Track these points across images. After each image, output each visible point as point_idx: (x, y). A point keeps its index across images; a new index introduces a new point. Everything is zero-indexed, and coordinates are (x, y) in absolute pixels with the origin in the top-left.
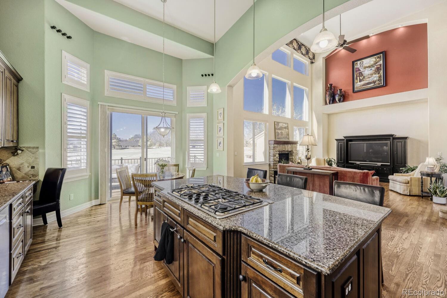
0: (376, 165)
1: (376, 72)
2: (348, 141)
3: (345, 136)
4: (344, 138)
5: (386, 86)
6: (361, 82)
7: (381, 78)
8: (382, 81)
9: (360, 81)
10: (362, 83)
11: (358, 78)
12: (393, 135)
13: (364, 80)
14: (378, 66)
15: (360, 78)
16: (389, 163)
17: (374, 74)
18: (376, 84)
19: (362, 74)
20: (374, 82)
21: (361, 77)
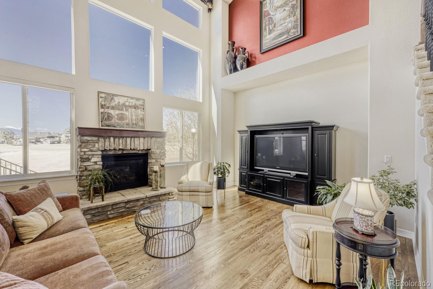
0: (289, 175)
1: (290, 14)
2: (253, 133)
3: (249, 125)
4: (246, 129)
5: (303, 36)
6: (271, 34)
7: (298, 22)
8: (298, 28)
9: (270, 32)
10: (273, 35)
11: (267, 27)
12: (312, 122)
13: (274, 30)
14: (293, 3)
15: (269, 28)
16: (306, 172)
17: (288, 17)
18: (290, 34)
19: (272, 20)
20: (288, 32)
21: (271, 26)
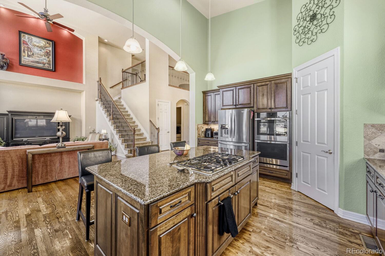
0: (46, 139)
1: (45, 55)
4: (7, 113)
5: (55, 71)
6: (29, 57)
7: (51, 62)
8: (51, 65)
10: (31, 59)
11: (26, 52)
13: (33, 57)
14: (47, 51)
17: (44, 56)
18: (45, 65)
19: (30, 50)
20: (43, 63)
21: (29, 53)
